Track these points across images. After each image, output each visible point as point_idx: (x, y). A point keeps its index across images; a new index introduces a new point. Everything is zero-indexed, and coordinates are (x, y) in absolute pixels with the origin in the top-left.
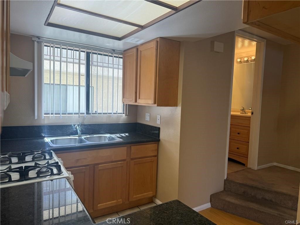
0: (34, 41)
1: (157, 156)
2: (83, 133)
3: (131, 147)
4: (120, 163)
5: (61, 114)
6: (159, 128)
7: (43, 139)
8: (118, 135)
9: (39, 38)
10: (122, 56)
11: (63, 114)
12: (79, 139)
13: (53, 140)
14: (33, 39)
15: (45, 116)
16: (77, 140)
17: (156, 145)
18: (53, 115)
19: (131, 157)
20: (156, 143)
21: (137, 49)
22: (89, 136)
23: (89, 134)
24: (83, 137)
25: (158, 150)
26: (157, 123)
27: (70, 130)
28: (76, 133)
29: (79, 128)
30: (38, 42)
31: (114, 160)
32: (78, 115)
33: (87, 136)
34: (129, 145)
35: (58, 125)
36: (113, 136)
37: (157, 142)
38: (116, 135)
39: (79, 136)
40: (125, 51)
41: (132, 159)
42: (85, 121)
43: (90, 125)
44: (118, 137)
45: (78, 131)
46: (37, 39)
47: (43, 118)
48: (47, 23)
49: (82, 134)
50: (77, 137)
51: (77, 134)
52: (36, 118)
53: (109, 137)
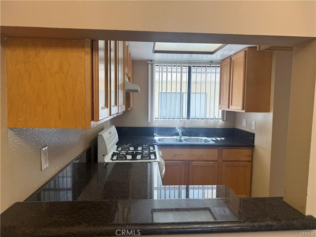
0: (148, 64)
1: (251, 161)
2: (184, 135)
3: (222, 149)
4: (212, 163)
5: (167, 118)
6: (254, 134)
7: (154, 137)
8: (214, 139)
9: (151, 61)
10: (219, 65)
11: (168, 119)
12: (179, 139)
13: (160, 139)
14: (148, 62)
15: (155, 120)
16: (178, 140)
17: (250, 151)
18: (160, 120)
19: (223, 160)
20: (250, 149)
21: (231, 59)
22: (188, 138)
23: (189, 136)
24: (183, 138)
25: (252, 156)
26: (252, 129)
27: (174, 131)
28: (177, 134)
29: (180, 131)
30: (151, 64)
31: (205, 159)
32: (179, 120)
33: (187, 138)
34: (221, 148)
35: (165, 128)
36: (208, 139)
37: (252, 148)
38: (211, 138)
39: (180, 137)
40: (222, 61)
41: (224, 161)
42: (185, 125)
43: (189, 128)
44: (212, 140)
45: (179, 133)
46: (150, 62)
47: (154, 121)
48: (154, 51)
49: (182, 135)
50: (179, 138)
51: (179, 135)
52: (149, 121)
53: (205, 140)
